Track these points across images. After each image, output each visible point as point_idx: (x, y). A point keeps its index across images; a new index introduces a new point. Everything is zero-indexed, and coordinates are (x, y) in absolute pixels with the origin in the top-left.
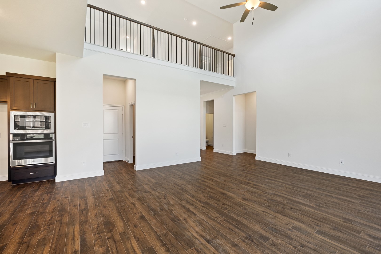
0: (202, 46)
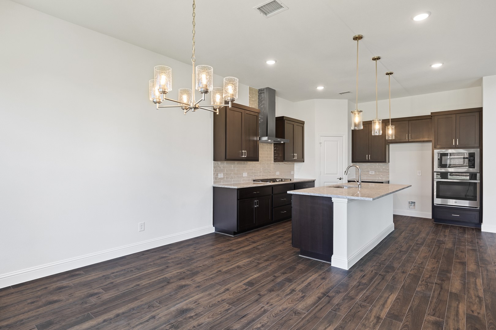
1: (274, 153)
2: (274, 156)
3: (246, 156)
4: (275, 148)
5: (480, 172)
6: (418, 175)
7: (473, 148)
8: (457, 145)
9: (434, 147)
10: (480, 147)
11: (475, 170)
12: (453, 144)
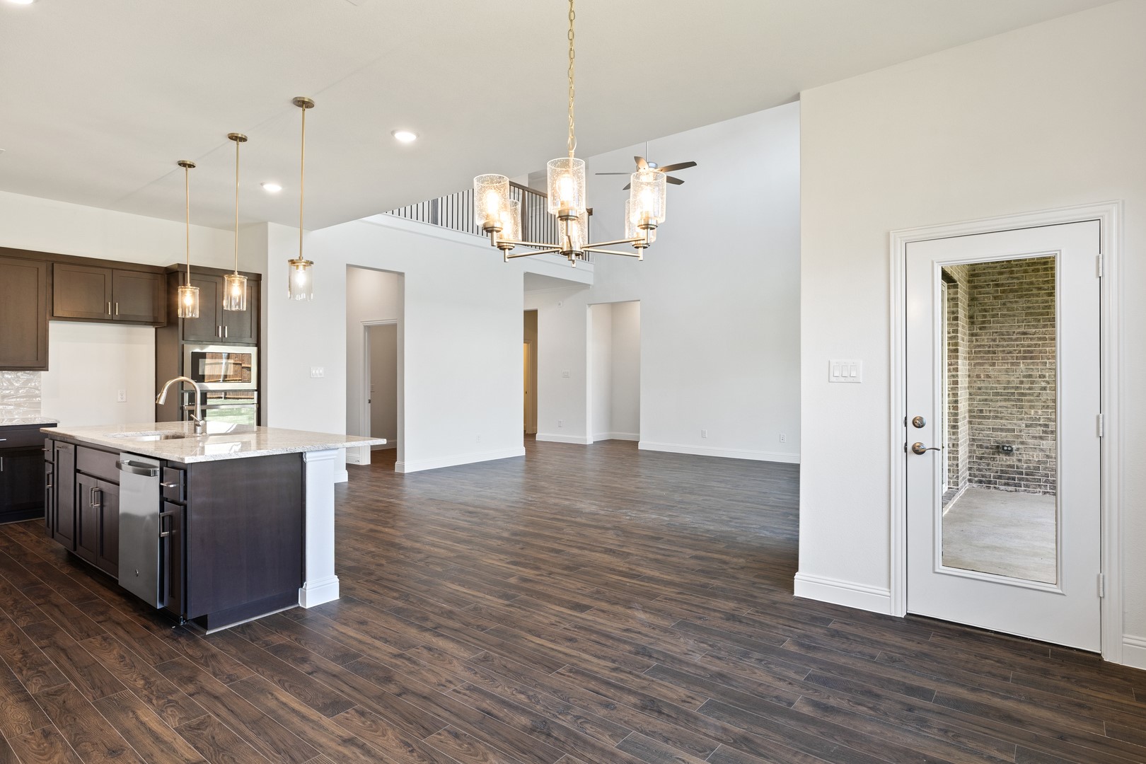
0: (526, 192)
5: (259, 390)
6: (119, 400)
7: (248, 345)
8: (225, 336)
9: (183, 340)
10: (258, 345)
11: (253, 385)
12: (218, 336)
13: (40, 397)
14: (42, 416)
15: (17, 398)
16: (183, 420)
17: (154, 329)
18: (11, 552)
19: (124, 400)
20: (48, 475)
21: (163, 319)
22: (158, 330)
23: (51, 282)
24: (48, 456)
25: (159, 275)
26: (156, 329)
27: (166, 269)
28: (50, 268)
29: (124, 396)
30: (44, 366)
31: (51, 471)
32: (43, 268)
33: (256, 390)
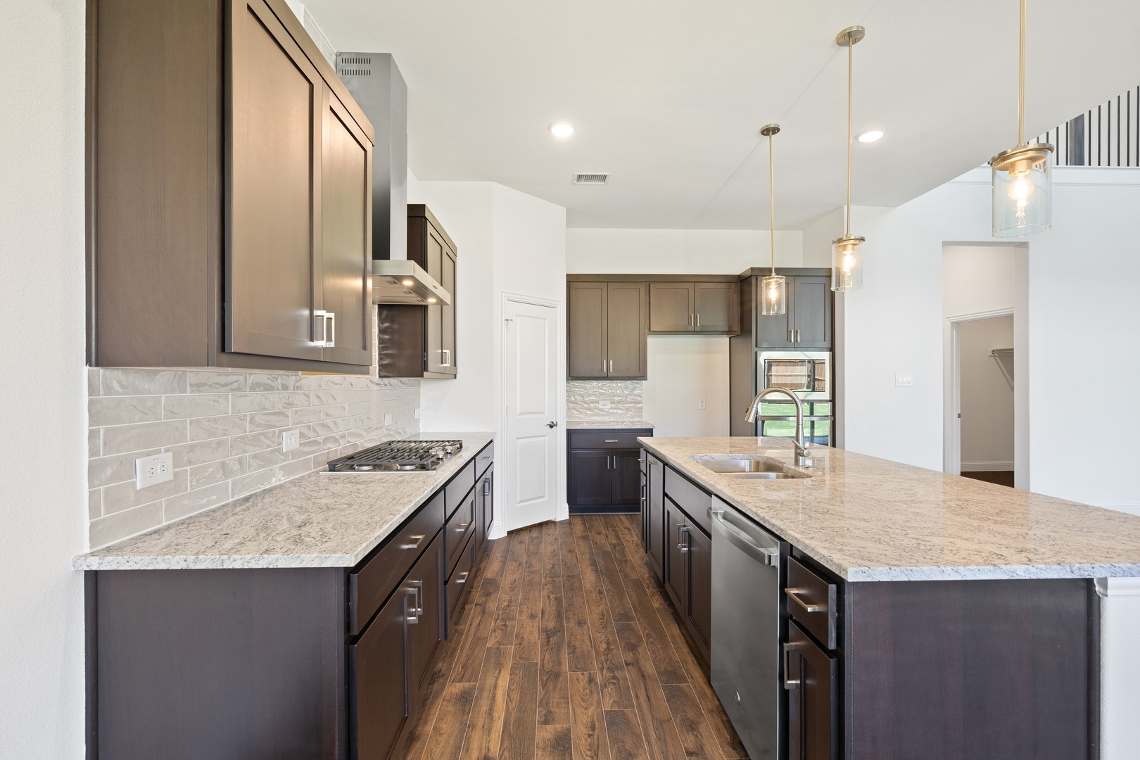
1: (380, 343)
2: (380, 354)
3: (332, 344)
4: (386, 325)
5: (833, 400)
6: (700, 407)
7: (821, 349)
8: (797, 341)
9: (756, 346)
10: (832, 349)
11: (826, 395)
12: (791, 341)
13: (642, 403)
14: (644, 419)
15: (626, 403)
16: (756, 435)
17: (728, 339)
18: (617, 555)
19: (704, 407)
20: (643, 487)
21: (737, 328)
22: (732, 339)
23: (648, 300)
24: (643, 467)
25: (734, 284)
26: (730, 338)
27: (739, 276)
28: (648, 288)
29: (704, 404)
30: (644, 377)
31: (645, 483)
32: (643, 287)
33: (830, 401)
